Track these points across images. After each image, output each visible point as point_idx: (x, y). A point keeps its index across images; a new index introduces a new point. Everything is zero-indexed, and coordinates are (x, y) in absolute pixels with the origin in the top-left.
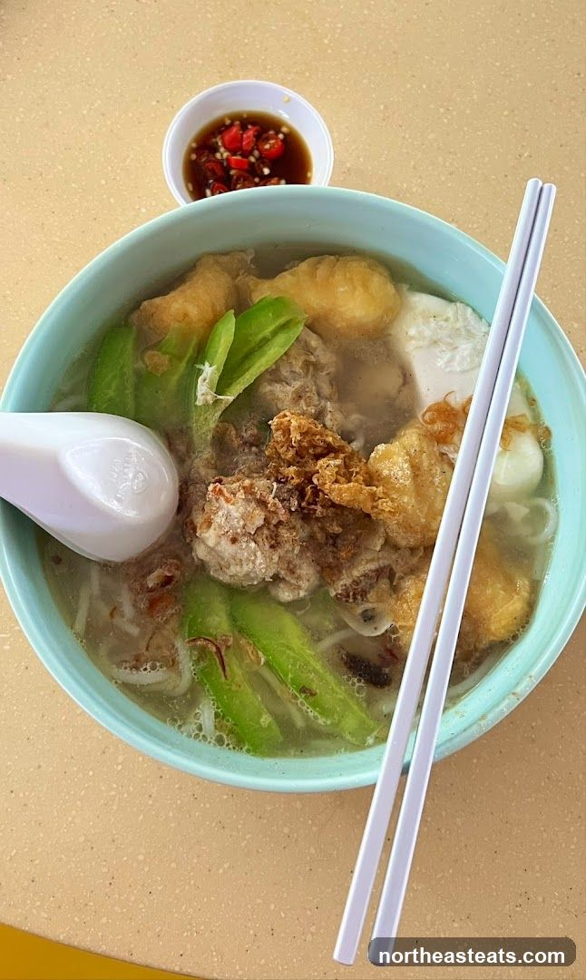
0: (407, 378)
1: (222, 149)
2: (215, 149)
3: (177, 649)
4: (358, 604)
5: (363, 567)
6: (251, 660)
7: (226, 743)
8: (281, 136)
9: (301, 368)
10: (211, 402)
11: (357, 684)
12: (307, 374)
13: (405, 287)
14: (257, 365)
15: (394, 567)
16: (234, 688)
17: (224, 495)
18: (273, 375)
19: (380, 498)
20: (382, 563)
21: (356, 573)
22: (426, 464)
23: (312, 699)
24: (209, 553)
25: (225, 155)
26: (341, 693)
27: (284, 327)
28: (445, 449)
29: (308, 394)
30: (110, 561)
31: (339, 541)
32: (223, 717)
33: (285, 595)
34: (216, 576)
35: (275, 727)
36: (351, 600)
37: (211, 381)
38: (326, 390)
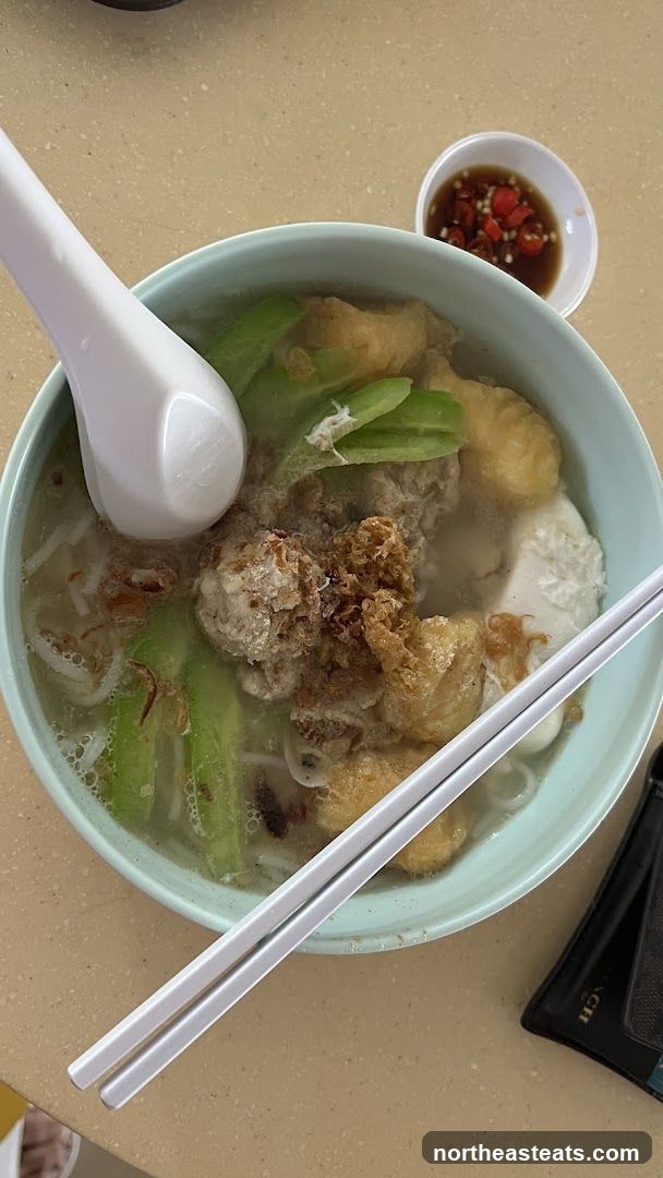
0: (503, 570)
1: (487, 202)
2: (482, 196)
3: (112, 660)
4: (308, 744)
5: (340, 715)
6: (176, 723)
7: (94, 785)
8: (546, 238)
9: (426, 486)
10: (323, 449)
11: (254, 818)
12: (424, 495)
13: (563, 487)
14: (391, 451)
15: (365, 733)
16: (140, 738)
17: (280, 555)
18: (395, 470)
19: (407, 667)
20: (358, 723)
21: (329, 715)
22: (465, 665)
23: (205, 802)
24: (216, 593)
25: (487, 210)
26: (234, 813)
27: (441, 435)
28: (488, 662)
29: (412, 516)
30: (111, 524)
31: (336, 673)
32: (109, 759)
33: (252, 686)
34: (203, 618)
35: (150, 803)
36: (306, 736)
37: (340, 430)
38: (429, 523)
